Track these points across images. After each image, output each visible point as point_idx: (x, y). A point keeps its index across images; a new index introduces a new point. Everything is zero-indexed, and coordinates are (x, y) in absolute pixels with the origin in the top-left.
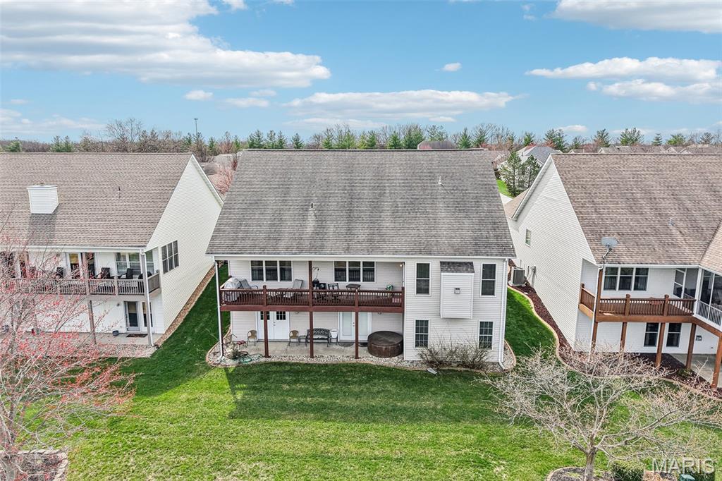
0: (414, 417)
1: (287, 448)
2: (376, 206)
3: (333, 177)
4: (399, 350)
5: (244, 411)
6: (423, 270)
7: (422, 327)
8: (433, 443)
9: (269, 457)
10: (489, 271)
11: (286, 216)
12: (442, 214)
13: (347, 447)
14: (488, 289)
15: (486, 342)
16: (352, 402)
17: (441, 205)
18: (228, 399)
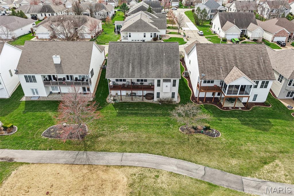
0: (156, 115)
1: (130, 122)
2: (147, 63)
3: (136, 53)
4: (153, 98)
5: (119, 115)
6: (159, 81)
7: (158, 94)
8: (159, 121)
9: (127, 124)
10: (175, 81)
11: (124, 66)
12: (164, 65)
13: (142, 122)
14: (174, 85)
15: (173, 96)
16: (142, 112)
17: (164, 62)
18: (115, 112)
